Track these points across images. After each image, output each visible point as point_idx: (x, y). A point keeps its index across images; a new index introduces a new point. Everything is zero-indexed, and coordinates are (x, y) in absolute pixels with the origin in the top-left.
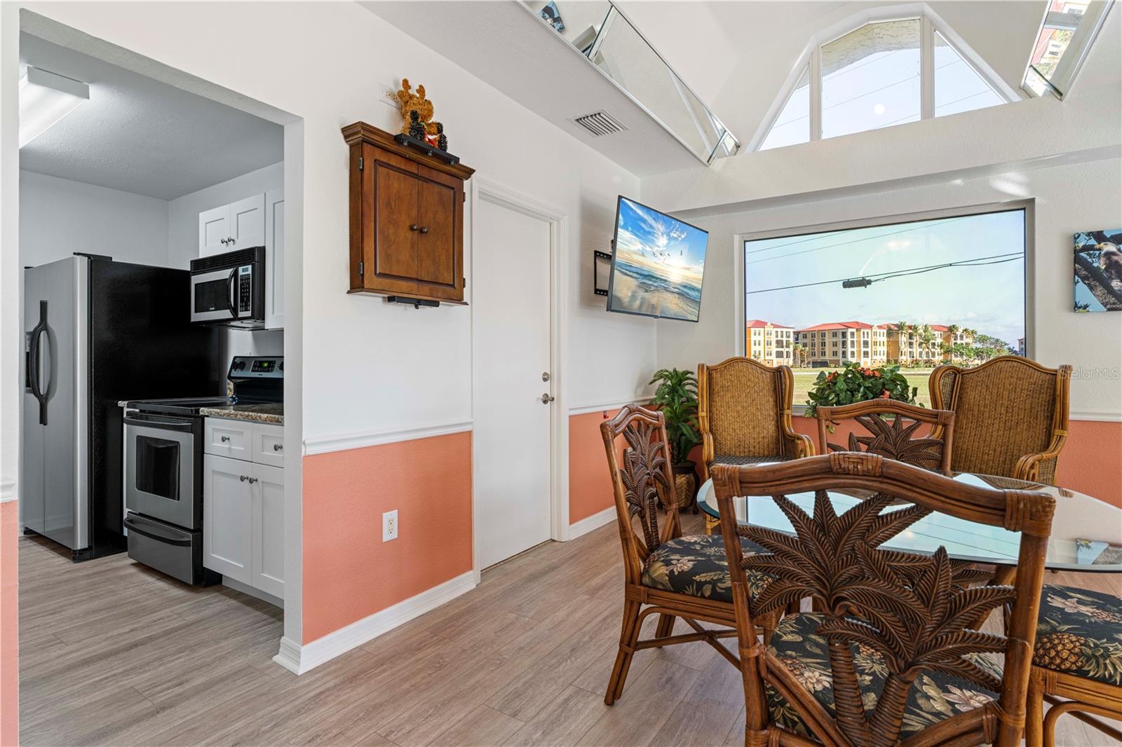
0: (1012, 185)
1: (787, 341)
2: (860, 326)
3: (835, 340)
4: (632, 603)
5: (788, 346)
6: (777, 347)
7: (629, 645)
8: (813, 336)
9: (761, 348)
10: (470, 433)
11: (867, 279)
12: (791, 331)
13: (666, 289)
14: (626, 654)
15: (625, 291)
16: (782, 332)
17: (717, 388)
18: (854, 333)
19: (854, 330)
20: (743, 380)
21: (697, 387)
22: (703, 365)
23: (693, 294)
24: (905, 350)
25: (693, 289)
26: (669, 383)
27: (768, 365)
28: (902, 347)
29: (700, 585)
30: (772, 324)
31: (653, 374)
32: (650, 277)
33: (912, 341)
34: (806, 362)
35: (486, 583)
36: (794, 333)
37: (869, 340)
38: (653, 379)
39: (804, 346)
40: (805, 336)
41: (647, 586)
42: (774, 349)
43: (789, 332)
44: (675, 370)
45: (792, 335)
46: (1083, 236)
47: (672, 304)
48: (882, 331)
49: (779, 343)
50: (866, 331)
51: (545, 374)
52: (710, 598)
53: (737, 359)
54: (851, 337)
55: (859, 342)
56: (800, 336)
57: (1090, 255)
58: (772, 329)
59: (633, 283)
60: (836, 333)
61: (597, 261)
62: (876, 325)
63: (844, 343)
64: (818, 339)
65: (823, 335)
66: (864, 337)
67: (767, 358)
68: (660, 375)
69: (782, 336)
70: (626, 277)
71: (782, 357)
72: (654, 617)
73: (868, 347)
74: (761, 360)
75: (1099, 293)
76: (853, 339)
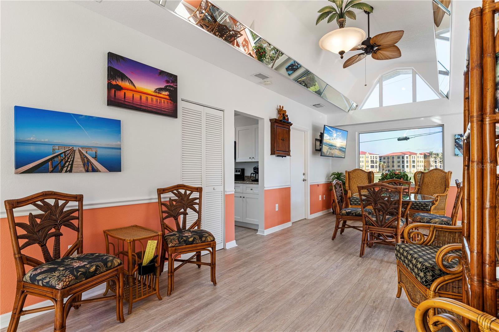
0: (437, 120)
1: (376, 161)
2: (411, 154)
3: (399, 160)
4: (338, 219)
5: (376, 163)
6: (371, 163)
7: (337, 227)
8: (388, 158)
9: (364, 164)
10: (290, 188)
11: (408, 137)
12: (378, 156)
13: (336, 149)
14: (337, 229)
15: (325, 150)
16: (373, 156)
17: (351, 178)
18: (408, 157)
19: (408, 155)
20: (359, 175)
21: (345, 178)
22: (347, 171)
23: (344, 149)
24: (433, 164)
25: (344, 148)
26: (336, 176)
27: (366, 171)
28: (431, 163)
29: (353, 213)
30: (369, 153)
31: (331, 173)
32: (332, 146)
33: (436, 160)
34: (385, 170)
35: (293, 225)
36: (379, 157)
37: (415, 160)
38: (331, 175)
39: (384, 163)
40: (384, 159)
41: (341, 215)
42: (370, 164)
43: (377, 156)
44: (338, 172)
45: (378, 158)
46: (457, 135)
47: (337, 153)
48: (421, 156)
49: (372, 162)
50: (414, 156)
51: (304, 173)
52: (355, 216)
53: (357, 169)
54: (407, 159)
55: (410, 161)
56: (382, 158)
57: (458, 140)
58: (369, 155)
59: (327, 148)
60: (399, 157)
61: (316, 142)
62: (418, 153)
63: (403, 162)
64: (391, 159)
65: (393, 158)
66: (413, 159)
67: (367, 168)
68: (333, 174)
69: (373, 159)
70: (326, 146)
71: (374, 168)
72: (342, 222)
73: (415, 163)
74: (364, 169)
75: (461, 151)
76: (407, 160)
